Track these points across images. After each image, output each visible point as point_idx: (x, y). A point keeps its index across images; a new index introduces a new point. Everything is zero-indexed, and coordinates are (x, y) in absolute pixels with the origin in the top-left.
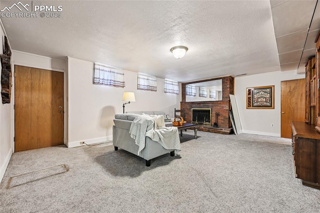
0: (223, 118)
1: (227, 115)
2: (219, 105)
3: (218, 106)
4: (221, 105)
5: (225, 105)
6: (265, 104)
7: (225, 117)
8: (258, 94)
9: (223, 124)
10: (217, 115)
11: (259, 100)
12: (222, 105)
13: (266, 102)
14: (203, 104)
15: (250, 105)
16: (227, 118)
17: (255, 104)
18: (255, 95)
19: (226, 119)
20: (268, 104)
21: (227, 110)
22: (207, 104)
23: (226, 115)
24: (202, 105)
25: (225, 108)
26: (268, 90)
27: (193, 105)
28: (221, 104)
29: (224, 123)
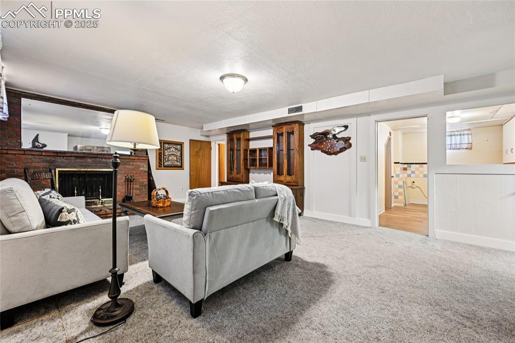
0: (138, 186)
1: (145, 180)
2: (132, 163)
3: (129, 165)
4: (135, 163)
5: (143, 164)
6: (176, 163)
7: (142, 185)
8: (169, 150)
9: (139, 197)
10: (129, 181)
11: (170, 158)
12: (138, 163)
13: (177, 161)
14: (93, 159)
15: (161, 164)
16: (145, 186)
17: (166, 164)
18: (166, 152)
19: (144, 188)
20: (179, 164)
21: (145, 172)
22: (103, 160)
23: (143, 180)
24: (89, 160)
25: (141, 169)
26: (179, 147)
27: (59, 160)
28: (135, 161)
29: (140, 195)
